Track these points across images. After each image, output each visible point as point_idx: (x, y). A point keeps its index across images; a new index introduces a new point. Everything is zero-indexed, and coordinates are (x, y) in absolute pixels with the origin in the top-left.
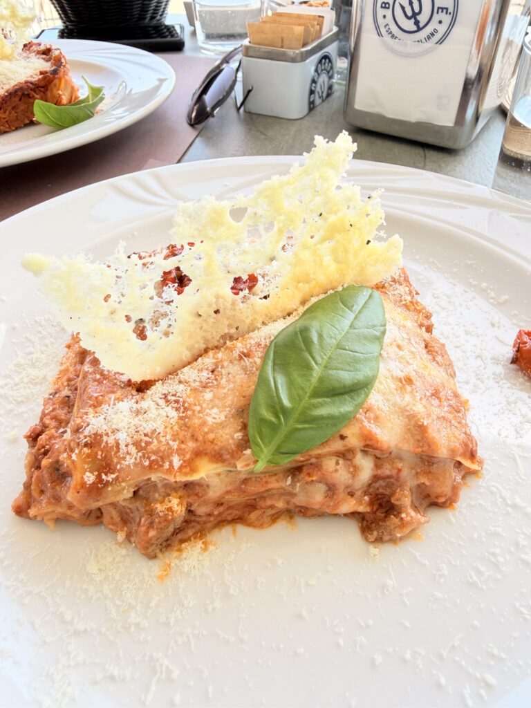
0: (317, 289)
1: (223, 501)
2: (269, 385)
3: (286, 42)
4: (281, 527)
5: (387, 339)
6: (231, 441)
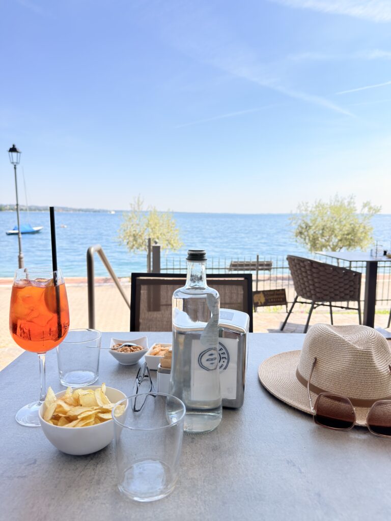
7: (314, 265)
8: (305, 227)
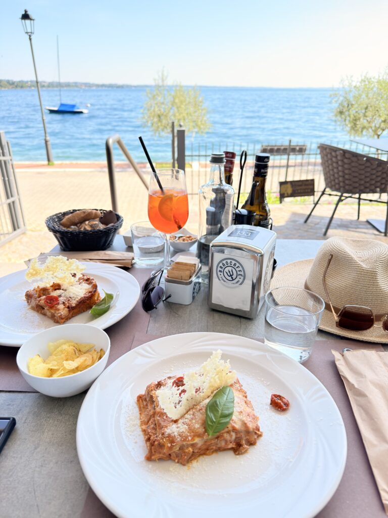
0: (215, 389)
1: (201, 448)
2: (209, 416)
3: (183, 278)
5: (235, 402)
6: (202, 432)
7: (347, 155)
8: (346, 106)
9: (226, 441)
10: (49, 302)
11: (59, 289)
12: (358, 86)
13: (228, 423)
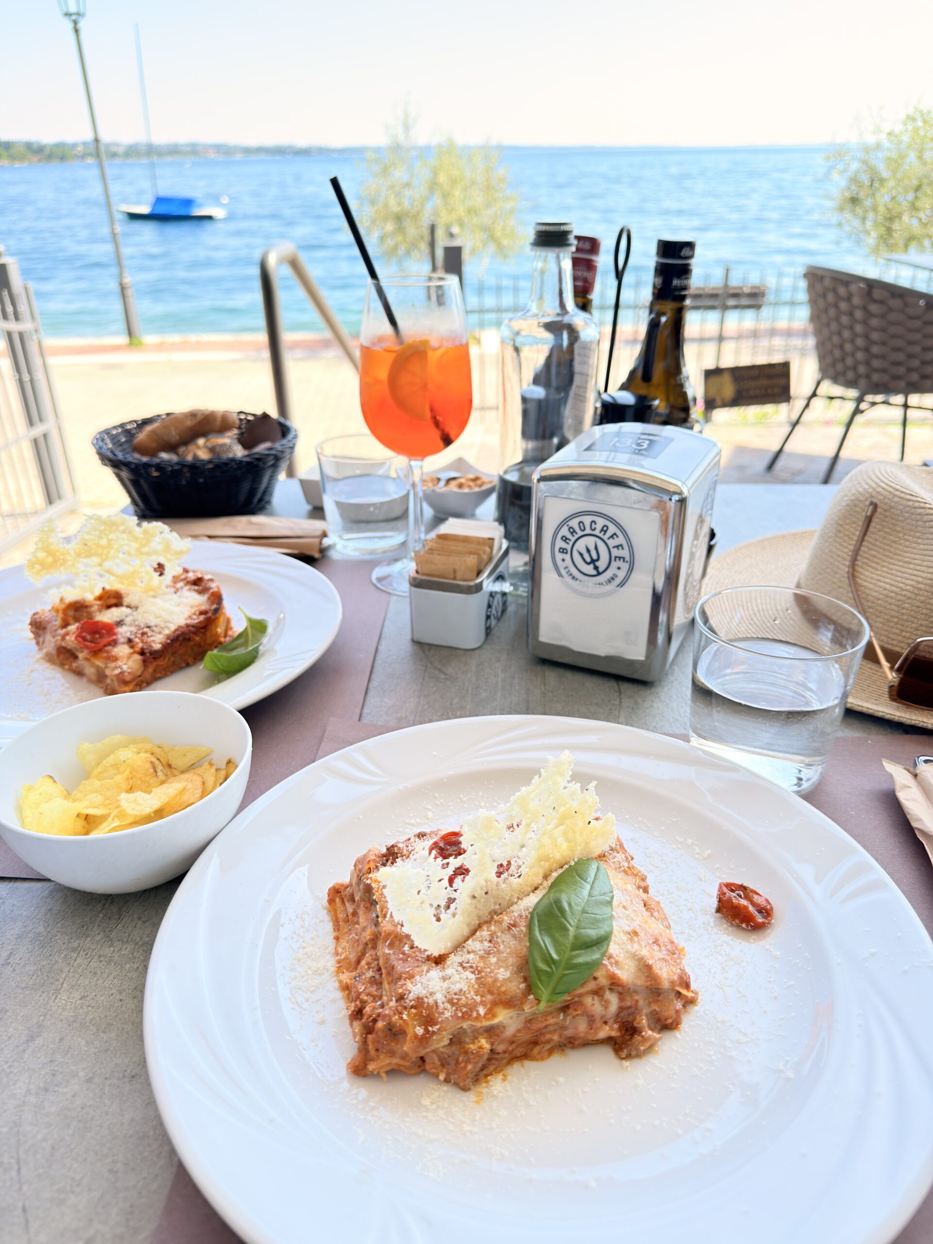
0: (555, 865)
1: (515, 1039)
2: (539, 945)
4: (556, 1060)
5: (615, 903)
6: (518, 991)
7: (877, 294)
9: (591, 1019)
10: (88, 637)
11: (118, 605)
12: (897, 131)
13: (596, 965)
